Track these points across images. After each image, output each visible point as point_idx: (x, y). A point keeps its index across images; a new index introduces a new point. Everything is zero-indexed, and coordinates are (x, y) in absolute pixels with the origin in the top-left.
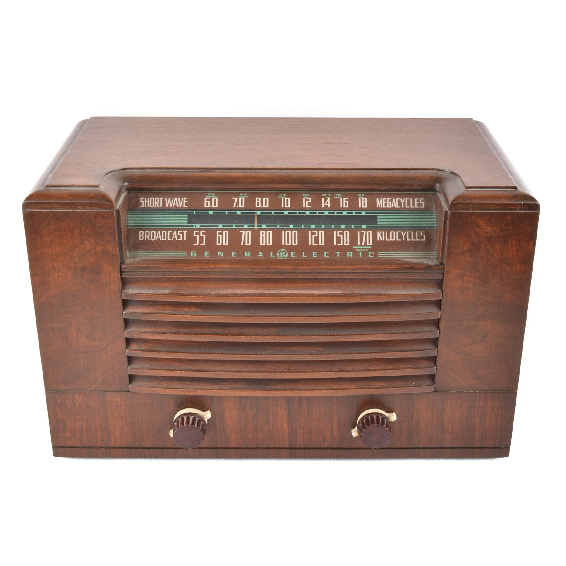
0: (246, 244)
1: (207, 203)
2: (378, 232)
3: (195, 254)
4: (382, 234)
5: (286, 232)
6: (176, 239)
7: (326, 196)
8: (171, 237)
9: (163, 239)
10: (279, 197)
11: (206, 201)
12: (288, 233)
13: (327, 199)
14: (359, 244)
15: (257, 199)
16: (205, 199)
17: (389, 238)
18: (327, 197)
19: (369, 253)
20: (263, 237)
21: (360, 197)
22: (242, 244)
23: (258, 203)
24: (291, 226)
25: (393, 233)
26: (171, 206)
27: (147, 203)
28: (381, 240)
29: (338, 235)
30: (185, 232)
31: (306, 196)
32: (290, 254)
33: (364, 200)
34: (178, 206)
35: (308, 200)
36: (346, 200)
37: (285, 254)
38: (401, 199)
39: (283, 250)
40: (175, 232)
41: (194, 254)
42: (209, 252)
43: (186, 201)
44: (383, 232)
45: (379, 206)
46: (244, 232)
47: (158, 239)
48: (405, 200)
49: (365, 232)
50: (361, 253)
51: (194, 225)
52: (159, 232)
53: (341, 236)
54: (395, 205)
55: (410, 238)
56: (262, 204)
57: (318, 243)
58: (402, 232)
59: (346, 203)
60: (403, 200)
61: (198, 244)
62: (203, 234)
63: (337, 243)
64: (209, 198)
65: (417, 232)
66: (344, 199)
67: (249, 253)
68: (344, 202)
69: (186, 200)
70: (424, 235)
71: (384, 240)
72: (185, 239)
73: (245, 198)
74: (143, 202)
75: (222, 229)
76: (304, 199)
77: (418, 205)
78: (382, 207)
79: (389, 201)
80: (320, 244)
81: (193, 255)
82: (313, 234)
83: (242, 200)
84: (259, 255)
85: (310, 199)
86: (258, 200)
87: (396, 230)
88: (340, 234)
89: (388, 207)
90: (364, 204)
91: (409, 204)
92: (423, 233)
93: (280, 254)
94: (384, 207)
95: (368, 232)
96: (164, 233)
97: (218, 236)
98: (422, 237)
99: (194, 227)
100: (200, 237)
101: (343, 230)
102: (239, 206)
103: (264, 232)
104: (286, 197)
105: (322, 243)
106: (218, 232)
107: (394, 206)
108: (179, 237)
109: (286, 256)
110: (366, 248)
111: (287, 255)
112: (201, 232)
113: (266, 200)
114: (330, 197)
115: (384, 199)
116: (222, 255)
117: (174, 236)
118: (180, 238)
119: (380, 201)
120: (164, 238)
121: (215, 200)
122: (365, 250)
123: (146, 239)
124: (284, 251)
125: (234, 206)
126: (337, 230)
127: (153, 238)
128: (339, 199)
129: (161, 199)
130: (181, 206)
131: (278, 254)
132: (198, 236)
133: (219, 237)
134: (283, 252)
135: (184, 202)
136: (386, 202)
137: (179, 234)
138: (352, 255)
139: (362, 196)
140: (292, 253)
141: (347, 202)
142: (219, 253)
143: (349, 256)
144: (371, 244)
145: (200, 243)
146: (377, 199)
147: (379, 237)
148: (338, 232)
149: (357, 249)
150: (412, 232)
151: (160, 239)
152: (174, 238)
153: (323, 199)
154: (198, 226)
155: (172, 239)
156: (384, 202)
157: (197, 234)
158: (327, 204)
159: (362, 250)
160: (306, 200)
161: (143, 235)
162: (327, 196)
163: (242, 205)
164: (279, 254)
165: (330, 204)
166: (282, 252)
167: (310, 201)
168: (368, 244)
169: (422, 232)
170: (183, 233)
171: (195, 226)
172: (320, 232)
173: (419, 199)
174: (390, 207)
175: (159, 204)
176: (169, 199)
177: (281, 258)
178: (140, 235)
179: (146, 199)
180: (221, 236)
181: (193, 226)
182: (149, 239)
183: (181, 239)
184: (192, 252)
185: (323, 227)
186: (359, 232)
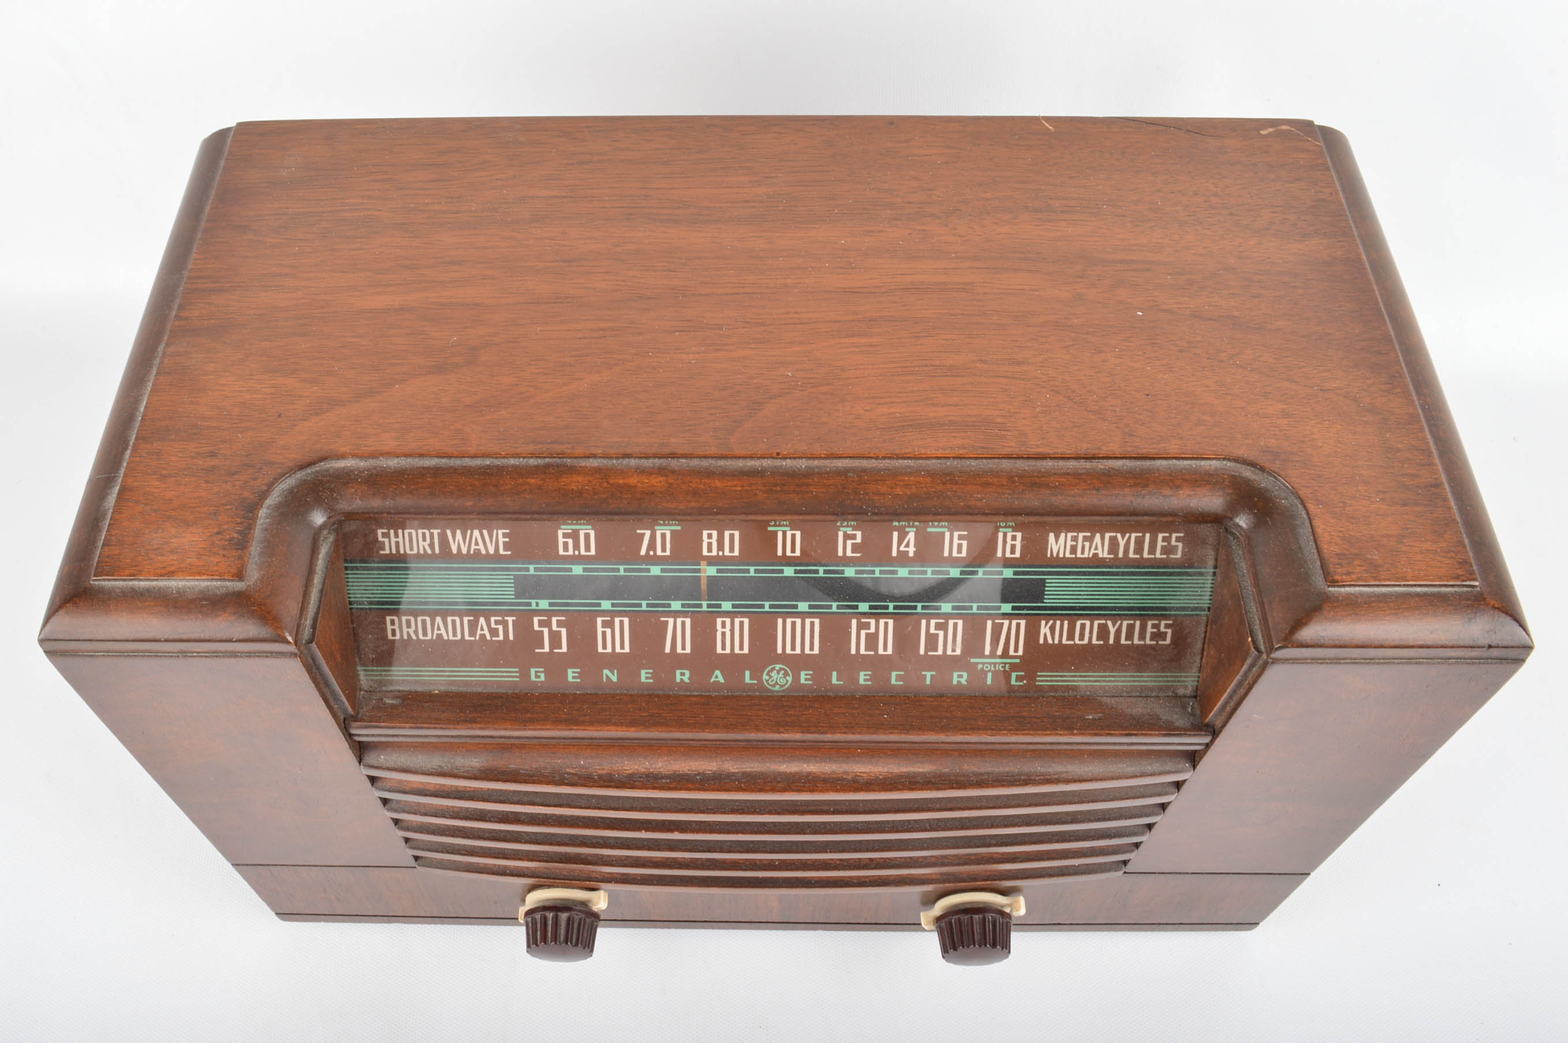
0: (679, 650)
1: (566, 544)
2: (1043, 622)
3: (542, 676)
4: (1052, 629)
5: (789, 621)
6: (488, 637)
7: (905, 526)
8: (472, 633)
9: (451, 638)
10: (770, 529)
11: (561, 540)
12: (794, 624)
13: (908, 532)
14: (987, 652)
15: (705, 533)
16: (560, 533)
17: (1071, 636)
18: (907, 529)
19: (1014, 675)
20: (724, 634)
21: (1001, 530)
22: (668, 650)
23: (710, 545)
24: (803, 606)
25: (1083, 626)
26: (464, 551)
27: (397, 543)
28: (1050, 641)
29: (932, 630)
30: (510, 620)
31: (847, 526)
32: (796, 678)
33: (1014, 538)
34: (483, 552)
35: (854, 537)
36: (960, 538)
37: (785, 677)
38: (1119, 536)
39: (778, 667)
40: (482, 620)
41: (539, 674)
42: (579, 670)
43: (507, 540)
44: (1058, 623)
45: (1055, 555)
46: (671, 621)
47: (440, 636)
48: (1130, 537)
49: (1006, 622)
50: (990, 675)
51: (533, 602)
52: (438, 619)
53: (941, 633)
54: (1099, 551)
55: (1130, 636)
56: (721, 547)
57: (876, 650)
58: (1109, 623)
59: (960, 546)
60: (1123, 538)
61: (547, 649)
62: (560, 624)
63: (927, 650)
64: (570, 531)
65: (1150, 623)
66: (956, 534)
67: (687, 673)
68: (956, 541)
69: (505, 535)
70: (1169, 631)
71: (1056, 642)
72: (511, 638)
73: (673, 532)
74: (386, 540)
75: (613, 614)
76: (841, 534)
77: (1166, 550)
78: (1061, 555)
79: (1085, 539)
80: (881, 651)
81: (537, 677)
82: (861, 626)
83: (663, 536)
84: (713, 679)
85: (859, 534)
86: (710, 536)
87: (1092, 618)
88: (938, 627)
89: (1079, 555)
90: (1013, 547)
91: (1139, 550)
92: (1167, 626)
93: (771, 677)
94: (1068, 555)
95: (1014, 622)
96: (454, 622)
97: (600, 629)
98: (1163, 636)
99: (534, 607)
100: (551, 631)
101: (948, 616)
102: (655, 552)
103: (728, 621)
104: (789, 528)
105: (885, 649)
106: (599, 620)
107: (1095, 555)
108: (494, 632)
109: (787, 681)
110: (1005, 664)
111: (790, 679)
112: (554, 620)
113: (732, 536)
114: (915, 529)
115: (1070, 535)
116: (614, 679)
117: (482, 629)
118: (498, 636)
119: (1057, 541)
120: (455, 635)
121: (587, 536)
122: (1003, 667)
123: (405, 637)
124: (781, 669)
125: (643, 552)
126: (929, 617)
127: (425, 634)
128: (944, 533)
129: (436, 532)
130: (492, 551)
131: (765, 677)
132: (546, 630)
133: (604, 634)
134: (778, 672)
135: (501, 540)
136: (1075, 543)
137: (493, 626)
138: (966, 681)
139: (1009, 527)
140: (803, 673)
141: (965, 543)
142: (606, 672)
143: (959, 682)
144: (1020, 653)
145: (552, 647)
146: (1052, 536)
147: (1045, 635)
148: (933, 622)
149: (980, 666)
150: (1138, 623)
151: (446, 638)
152: (483, 636)
153: (895, 534)
154: (544, 604)
155: (477, 638)
156: (1069, 543)
157: (542, 624)
158: (906, 549)
159: (995, 667)
160: (847, 537)
161: (396, 627)
162: (909, 526)
163: (664, 550)
164: (767, 678)
165: (915, 549)
166: (776, 672)
167: (859, 540)
168: (1012, 653)
169: (1163, 623)
170: (505, 624)
171: (537, 604)
172: (882, 622)
173: (1170, 537)
174: (1086, 555)
175: (432, 545)
176: (458, 532)
177: (774, 686)
178: (389, 627)
179: (392, 532)
180: (608, 631)
181: (530, 604)
182: (414, 637)
183: (501, 638)
184: (533, 671)
185: (891, 610)
186: (989, 623)
